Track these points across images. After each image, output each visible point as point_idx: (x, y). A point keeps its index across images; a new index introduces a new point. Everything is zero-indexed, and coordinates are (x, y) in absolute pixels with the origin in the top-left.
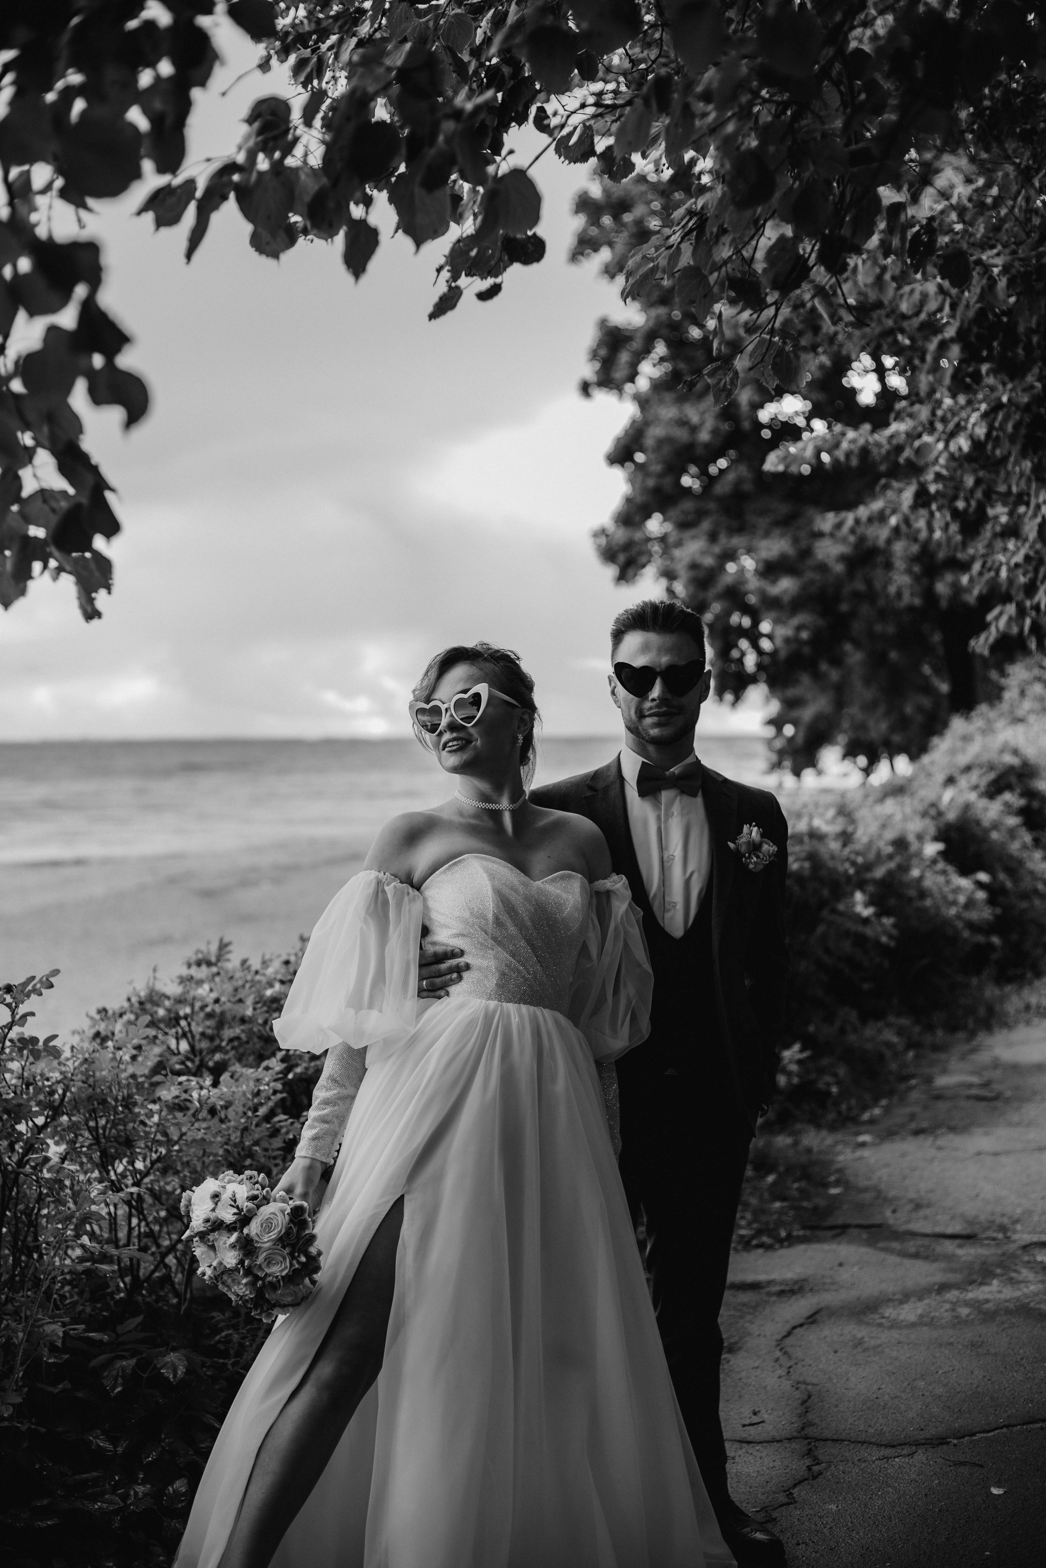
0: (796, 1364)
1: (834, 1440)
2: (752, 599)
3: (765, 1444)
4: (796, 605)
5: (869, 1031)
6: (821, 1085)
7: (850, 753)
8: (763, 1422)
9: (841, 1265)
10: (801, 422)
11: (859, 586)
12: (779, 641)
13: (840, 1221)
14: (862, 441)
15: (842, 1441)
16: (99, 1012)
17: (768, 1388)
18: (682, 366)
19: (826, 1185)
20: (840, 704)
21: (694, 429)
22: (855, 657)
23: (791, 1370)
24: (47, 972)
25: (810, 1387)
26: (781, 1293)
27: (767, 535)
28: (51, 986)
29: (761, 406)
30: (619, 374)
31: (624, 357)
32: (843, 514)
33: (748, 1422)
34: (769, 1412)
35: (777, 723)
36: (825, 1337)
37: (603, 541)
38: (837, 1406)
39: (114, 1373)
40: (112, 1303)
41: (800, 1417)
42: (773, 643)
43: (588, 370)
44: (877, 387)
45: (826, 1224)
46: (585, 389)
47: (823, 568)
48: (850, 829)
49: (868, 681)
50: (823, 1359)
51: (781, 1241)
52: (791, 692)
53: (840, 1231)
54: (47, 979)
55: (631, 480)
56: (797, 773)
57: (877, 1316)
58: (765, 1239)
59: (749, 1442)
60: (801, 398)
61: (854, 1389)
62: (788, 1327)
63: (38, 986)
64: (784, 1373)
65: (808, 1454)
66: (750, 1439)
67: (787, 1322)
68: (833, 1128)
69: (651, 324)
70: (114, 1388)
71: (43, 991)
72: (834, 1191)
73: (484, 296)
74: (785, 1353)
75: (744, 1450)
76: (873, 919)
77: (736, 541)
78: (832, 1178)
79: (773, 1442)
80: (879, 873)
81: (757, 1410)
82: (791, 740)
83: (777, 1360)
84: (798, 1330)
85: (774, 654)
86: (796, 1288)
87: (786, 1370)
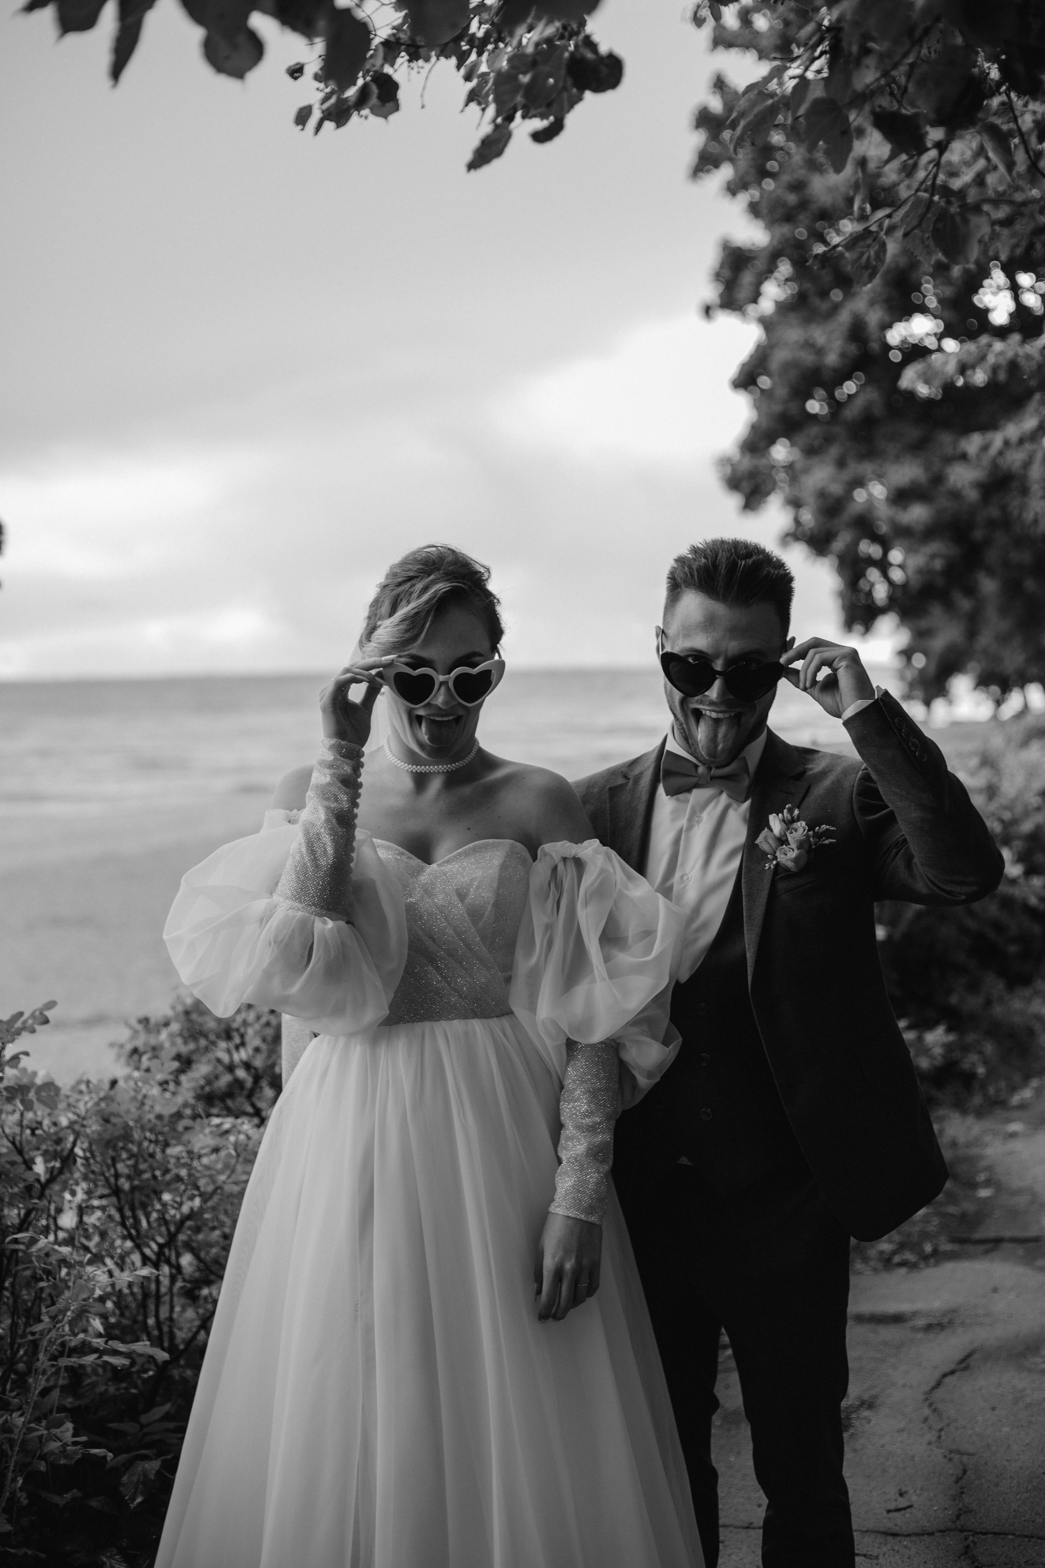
0: (948, 1425)
1: (996, 1534)
2: (884, 529)
3: (914, 1538)
4: (929, 533)
5: (1017, 1004)
6: (966, 1065)
7: (983, 682)
8: (910, 1507)
9: (995, 1290)
10: (931, 343)
11: (994, 512)
12: (911, 570)
13: (992, 1234)
14: (1010, 354)
15: (1006, 1534)
16: (140, 1021)
17: (916, 1459)
18: (807, 285)
19: (974, 1186)
20: (972, 633)
21: (820, 352)
22: (988, 586)
23: (943, 1433)
24: (39, 1004)
25: (965, 1459)
26: (929, 1328)
27: (897, 459)
28: (46, 1021)
29: (890, 326)
30: (743, 294)
31: (747, 278)
32: (989, 435)
33: (892, 1506)
34: (918, 1492)
35: (907, 654)
36: (981, 1389)
37: (728, 470)
38: (997, 1485)
39: (135, 1479)
40: (139, 1382)
41: (954, 1500)
42: (904, 571)
43: (710, 292)
44: (1011, 306)
45: (977, 1236)
46: (708, 311)
47: (956, 495)
48: (995, 780)
49: (1003, 611)
50: (980, 1419)
51: (926, 1258)
52: (924, 623)
53: (994, 1244)
54: (41, 1013)
55: (757, 406)
56: (928, 703)
57: (1039, 1360)
58: (909, 1256)
59: (894, 1535)
60: (932, 317)
61: (1016, 1461)
62: (937, 1375)
63: (30, 1022)
64: (934, 1439)
65: (966, 1553)
66: (896, 1530)
67: (936, 1367)
68: (980, 1114)
69: (775, 243)
70: (133, 1499)
71: (37, 1027)
72: (984, 1193)
73: (540, 137)
74: (935, 1410)
75: (889, 1546)
76: (1022, 880)
77: (867, 468)
78: (982, 1177)
79: (923, 1535)
80: (1027, 827)
81: (904, 1489)
82: (922, 672)
83: (926, 1420)
84: (947, 1380)
85: (905, 586)
86: (945, 1320)
87: (936, 1434)
